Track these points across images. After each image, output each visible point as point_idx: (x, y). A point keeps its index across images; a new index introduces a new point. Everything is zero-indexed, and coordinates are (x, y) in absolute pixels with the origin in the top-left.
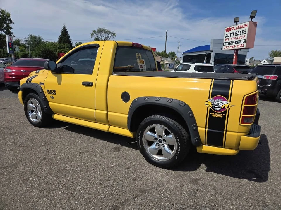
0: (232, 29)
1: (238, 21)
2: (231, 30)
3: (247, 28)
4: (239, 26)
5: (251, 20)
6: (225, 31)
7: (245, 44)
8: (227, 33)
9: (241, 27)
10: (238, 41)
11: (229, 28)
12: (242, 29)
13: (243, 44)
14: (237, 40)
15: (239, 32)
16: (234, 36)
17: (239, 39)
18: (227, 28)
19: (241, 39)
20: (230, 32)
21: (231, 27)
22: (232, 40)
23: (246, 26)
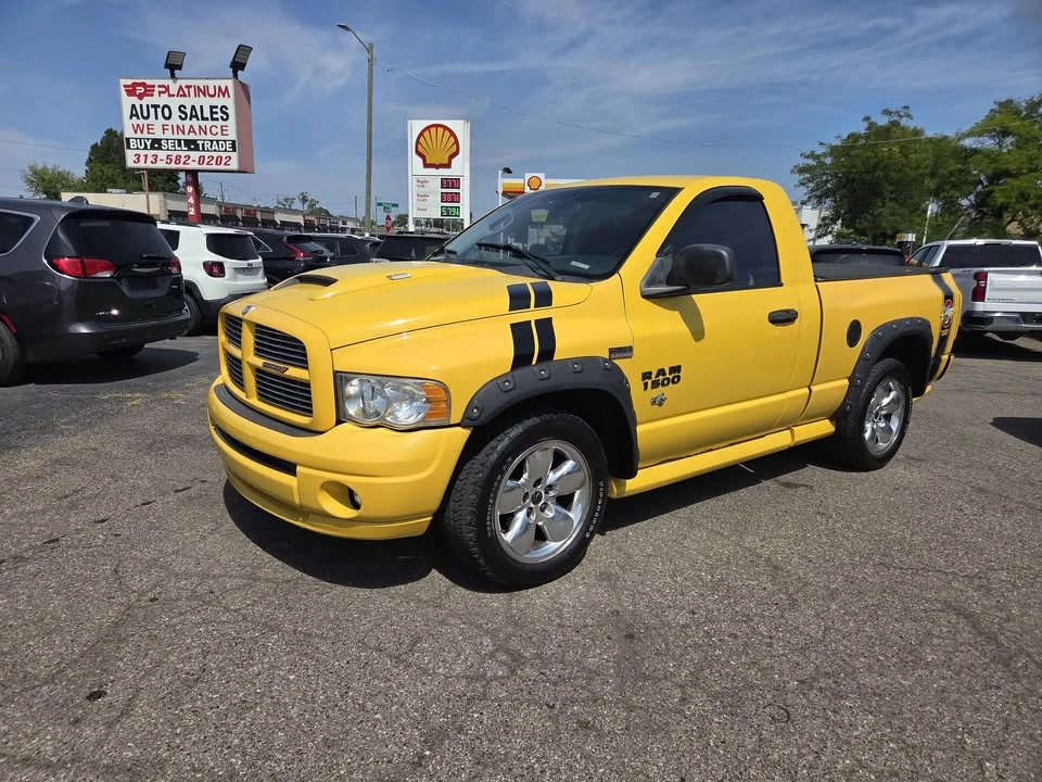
0: (157, 89)
1: (180, 68)
2: (156, 93)
3: (229, 102)
4: (188, 87)
5: (235, 76)
6: (124, 93)
7: (234, 155)
8: (135, 100)
9: (204, 92)
10: (200, 143)
11: (143, 85)
12: (206, 102)
13: (224, 155)
14: (192, 137)
15: (193, 107)
16: (175, 120)
17: (203, 136)
18: (129, 82)
19: (210, 137)
20: (147, 101)
21: (149, 82)
22: (168, 135)
23: (224, 92)
